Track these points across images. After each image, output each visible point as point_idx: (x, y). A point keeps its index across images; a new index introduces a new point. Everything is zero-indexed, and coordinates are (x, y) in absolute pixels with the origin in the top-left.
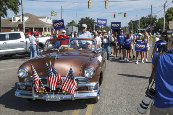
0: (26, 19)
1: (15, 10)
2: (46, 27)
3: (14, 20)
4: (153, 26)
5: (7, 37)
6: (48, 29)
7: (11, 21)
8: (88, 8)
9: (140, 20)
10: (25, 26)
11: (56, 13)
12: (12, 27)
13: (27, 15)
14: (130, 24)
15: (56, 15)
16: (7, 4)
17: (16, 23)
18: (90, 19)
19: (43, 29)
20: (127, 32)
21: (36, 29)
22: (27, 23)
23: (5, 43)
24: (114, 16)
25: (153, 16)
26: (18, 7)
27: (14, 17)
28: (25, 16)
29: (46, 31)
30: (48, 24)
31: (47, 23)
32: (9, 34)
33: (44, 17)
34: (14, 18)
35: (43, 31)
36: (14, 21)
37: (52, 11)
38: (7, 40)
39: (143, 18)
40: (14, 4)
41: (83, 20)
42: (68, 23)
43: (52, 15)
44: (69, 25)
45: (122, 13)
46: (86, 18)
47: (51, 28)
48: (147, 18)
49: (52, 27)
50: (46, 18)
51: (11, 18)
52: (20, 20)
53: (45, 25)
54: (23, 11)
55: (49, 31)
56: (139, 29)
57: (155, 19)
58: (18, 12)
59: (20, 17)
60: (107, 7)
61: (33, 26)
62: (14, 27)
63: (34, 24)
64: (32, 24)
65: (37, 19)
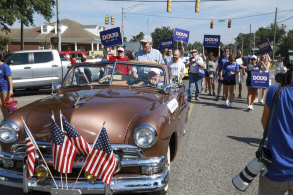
0: (63, 28)
1: (47, 14)
2: (96, 42)
3: (45, 30)
4: (278, 44)
5: (31, 57)
7: (40, 31)
8: (167, 11)
9: (257, 33)
10: (62, 40)
11: (113, 20)
12: (41, 43)
13: (66, 22)
14: (238, 39)
15: (112, 23)
16: (32, 3)
17: (47, 36)
18: (170, 30)
19: (91, 45)
20: (233, 52)
21: (79, 45)
22: (65, 35)
23: (28, 68)
24: (212, 25)
25: (279, 26)
26: (52, 8)
27: (44, 25)
29: (96, 50)
30: (99, 37)
31: (98, 35)
32: (35, 54)
33: (94, 27)
34: (45, 27)
35: (91, 50)
36: (45, 33)
37: (107, 17)
38: (32, 63)
39: (261, 29)
40: (44, 4)
41: (159, 32)
42: (134, 37)
43: (107, 22)
44: (135, 41)
45: (224, 20)
46: (164, 28)
48: (268, 30)
50: (97, 27)
51: (40, 27)
52: (53, 31)
53: (94, 40)
54: (59, 14)
56: (254, 49)
57: (282, 32)
58: (51, 17)
59: (54, 26)
60: (198, 9)
61: (75, 41)
62: (44, 41)
63: (77, 38)
64: (73, 38)
65: (82, 29)
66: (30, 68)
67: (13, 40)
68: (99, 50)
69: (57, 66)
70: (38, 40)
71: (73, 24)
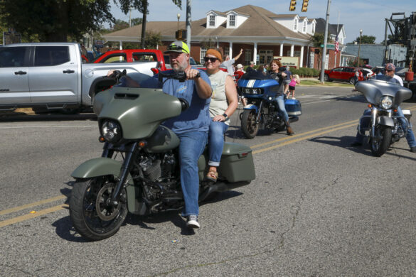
0: (240, 20)
2: (288, 43)
3: (212, 23)
6: (297, 49)
7: (205, 25)
11: (305, 4)
17: (217, 31)
23: (21, 73)
27: (211, 15)
28: (240, 14)
29: (290, 56)
30: (299, 35)
31: (296, 31)
33: (291, 16)
34: (213, 18)
35: (278, 55)
36: (212, 27)
43: (292, 7)
47: (305, 48)
49: (309, 43)
50: (296, 18)
51: (205, 19)
52: (224, 25)
53: (285, 39)
55: (299, 56)
59: (226, 16)
61: (255, 40)
62: (208, 40)
63: (257, 35)
64: (252, 35)
65: (270, 20)
66: (25, 73)
67: (165, 38)
68: (294, 56)
69: (73, 72)
70: (199, 38)
71: (258, 13)
